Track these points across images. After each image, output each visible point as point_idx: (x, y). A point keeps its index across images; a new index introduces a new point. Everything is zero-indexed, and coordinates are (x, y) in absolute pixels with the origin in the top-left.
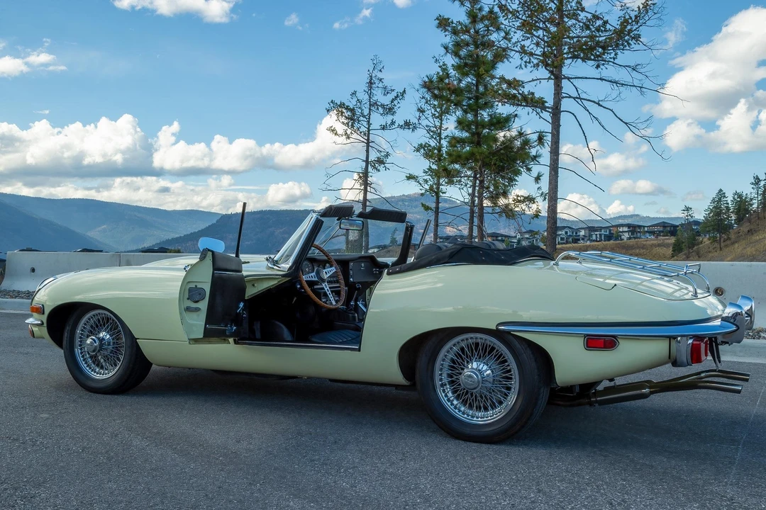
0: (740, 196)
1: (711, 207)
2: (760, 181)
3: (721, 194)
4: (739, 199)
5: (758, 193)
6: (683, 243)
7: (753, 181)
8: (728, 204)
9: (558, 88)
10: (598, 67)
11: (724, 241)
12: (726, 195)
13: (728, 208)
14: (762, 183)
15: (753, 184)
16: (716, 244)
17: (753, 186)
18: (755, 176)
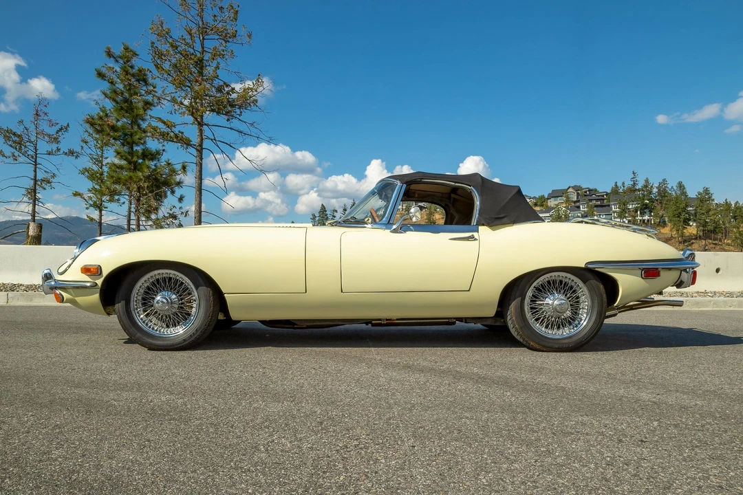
9: (201, 131)
10: (228, 120)
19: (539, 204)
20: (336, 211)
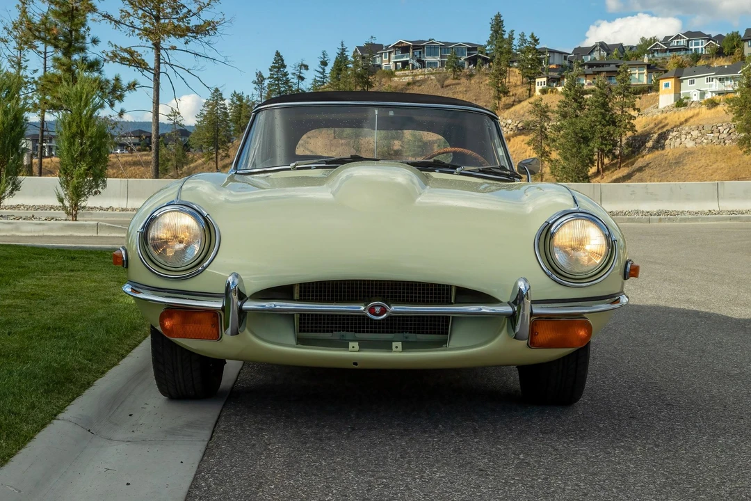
0: (240, 98)
1: (205, 113)
2: (264, 79)
3: (217, 94)
4: (238, 103)
5: (261, 96)
6: (169, 160)
7: (255, 79)
8: (226, 109)
9: (158, 56)
10: (186, 43)
11: (222, 160)
12: (224, 96)
13: (226, 114)
14: (266, 82)
15: (255, 83)
16: (212, 163)
17: (255, 85)
18: (258, 72)
19: (726, 51)
20: (306, 67)
